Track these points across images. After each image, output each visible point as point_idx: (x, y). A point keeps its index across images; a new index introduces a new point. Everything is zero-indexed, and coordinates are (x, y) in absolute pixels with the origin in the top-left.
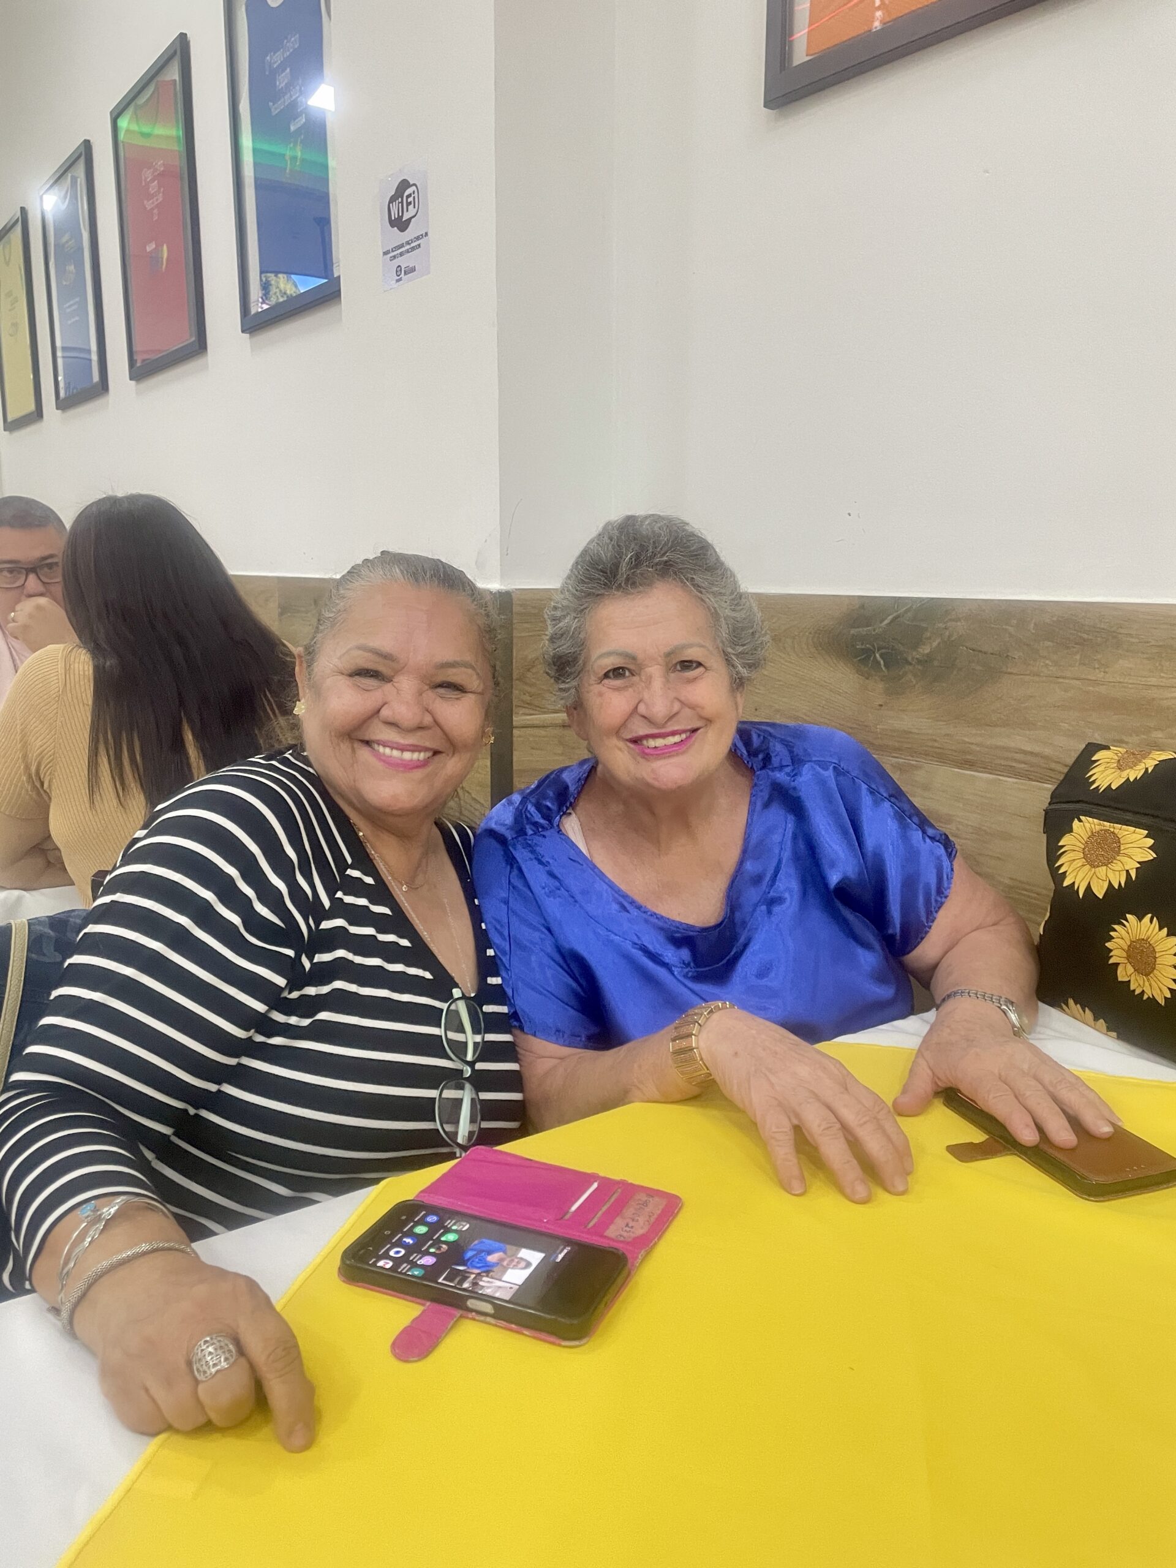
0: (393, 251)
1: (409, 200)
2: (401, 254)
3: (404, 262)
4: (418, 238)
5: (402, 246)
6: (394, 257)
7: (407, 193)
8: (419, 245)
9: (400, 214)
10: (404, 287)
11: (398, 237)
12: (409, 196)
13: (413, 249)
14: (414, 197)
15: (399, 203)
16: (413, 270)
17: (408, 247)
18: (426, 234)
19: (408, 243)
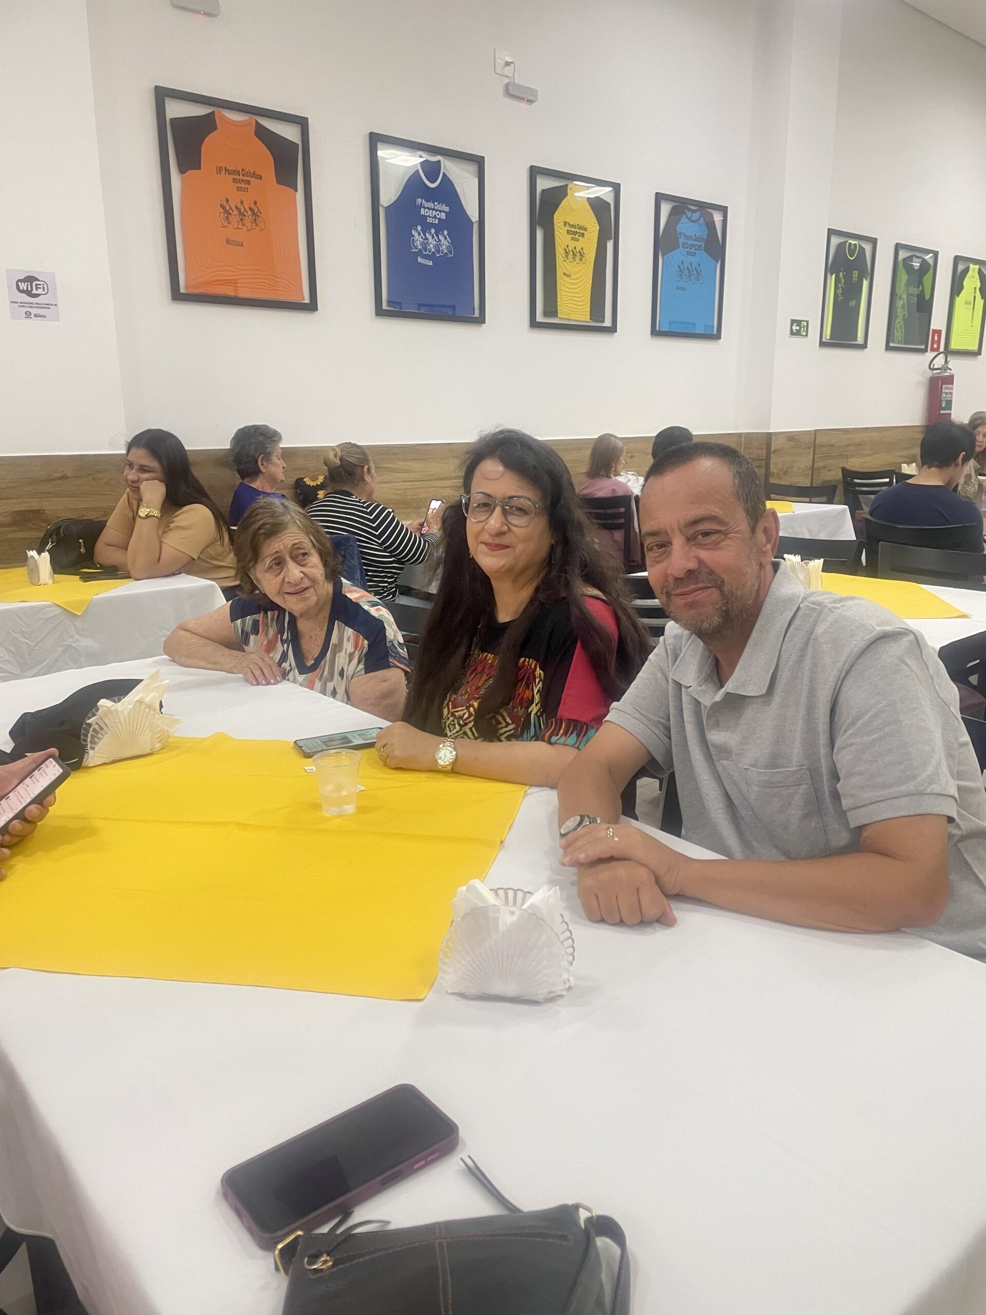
0: (21, 303)
1: (38, 286)
2: (30, 307)
3: (35, 311)
4: (49, 305)
5: (32, 303)
6: (24, 306)
8: (49, 308)
9: (29, 289)
10: (34, 322)
11: (25, 298)
12: (36, 285)
13: (43, 308)
14: (44, 287)
15: (28, 285)
16: (44, 317)
17: (38, 306)
18: (56, 305)
19: (38, 304)
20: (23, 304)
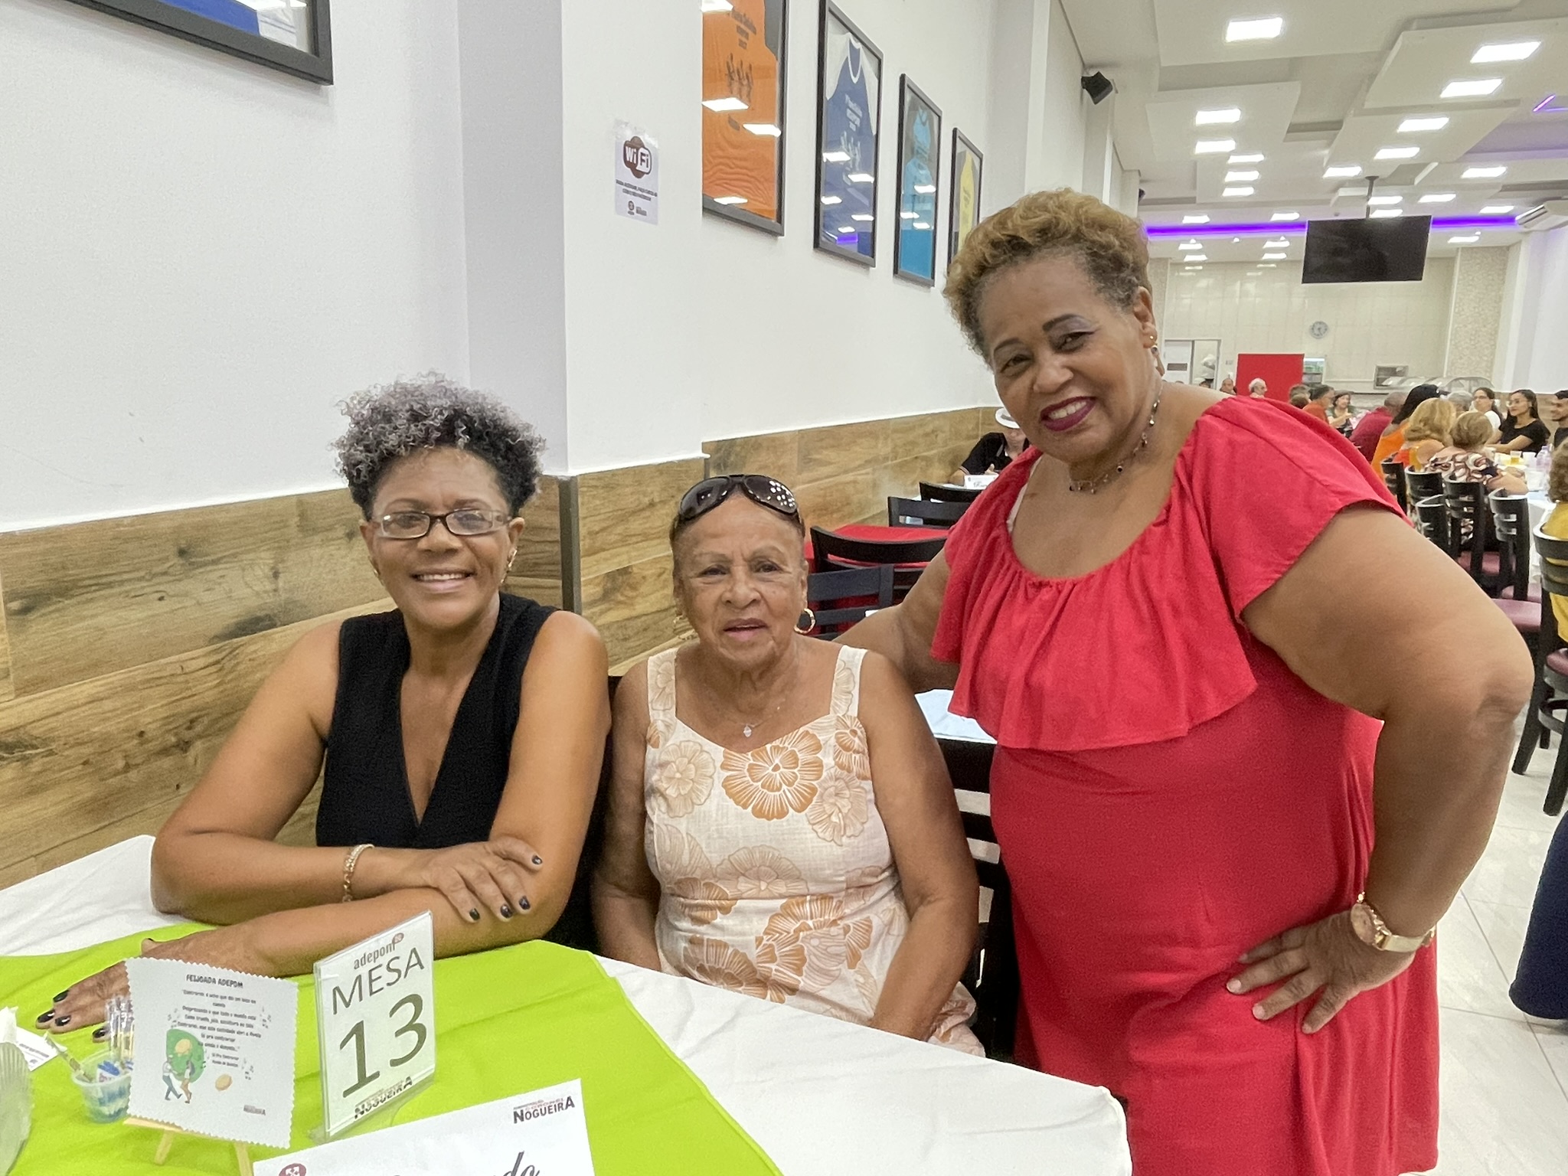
0: (626, 185)
1: (644, 158)
2: (634, 194)
3: (638, 202)
4: (649, 192)
5: (635, 188)
6: (628, 192)
7: (642, 150)
8: (650, 199)
10: (636, 221)
11: (628, 176)
12: (642, 154)
13: (645, 197)
16: (644, 213)
17: (640, 193)
18: (656, 195)
19: (640, 190)
20: (629, 188)
